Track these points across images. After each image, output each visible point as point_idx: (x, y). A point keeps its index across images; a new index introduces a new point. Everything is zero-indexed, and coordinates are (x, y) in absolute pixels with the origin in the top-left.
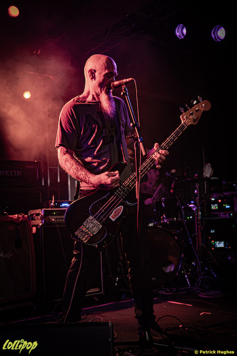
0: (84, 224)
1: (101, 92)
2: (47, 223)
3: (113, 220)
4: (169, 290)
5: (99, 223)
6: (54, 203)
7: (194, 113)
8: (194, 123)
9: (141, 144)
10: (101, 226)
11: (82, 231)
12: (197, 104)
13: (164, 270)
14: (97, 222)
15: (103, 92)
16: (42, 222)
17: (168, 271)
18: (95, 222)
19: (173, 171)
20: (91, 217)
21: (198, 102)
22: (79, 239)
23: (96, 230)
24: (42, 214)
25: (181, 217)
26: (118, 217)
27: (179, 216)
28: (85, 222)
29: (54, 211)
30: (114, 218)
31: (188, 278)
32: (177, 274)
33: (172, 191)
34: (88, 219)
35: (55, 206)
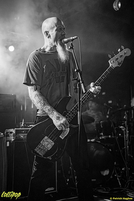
0: (41, 142)
1: (57, 44)
2: (18, 139)
3: (62, 139)
4: (106, 189)
5: (52, 142)
6: (24, 124)
7: (119, 58)
8: (119, 66)
9: (82, 84)
10: (53, 144)
11: (40, 148)
12: (121, 51)
13: (102, 173)
14: (50, 140)
15: (58, 44)
16: (14, 139)
17: (104, 174)
18: (49, 140)
19: (110, 102)
20: (46, 137)
21: (122, 50)
22: (38, 154)
23: (50, 147)
24: (14, 132)
25: (114, 135)
26: (65, 136)
27: (113, 134)
28: (42, 141)
29: (23, 130)
30: (63, 137)
31: (120, 180)
32: (111, 177)
33: (107, 117)
34: (44, 139)
35: (24, 127)
